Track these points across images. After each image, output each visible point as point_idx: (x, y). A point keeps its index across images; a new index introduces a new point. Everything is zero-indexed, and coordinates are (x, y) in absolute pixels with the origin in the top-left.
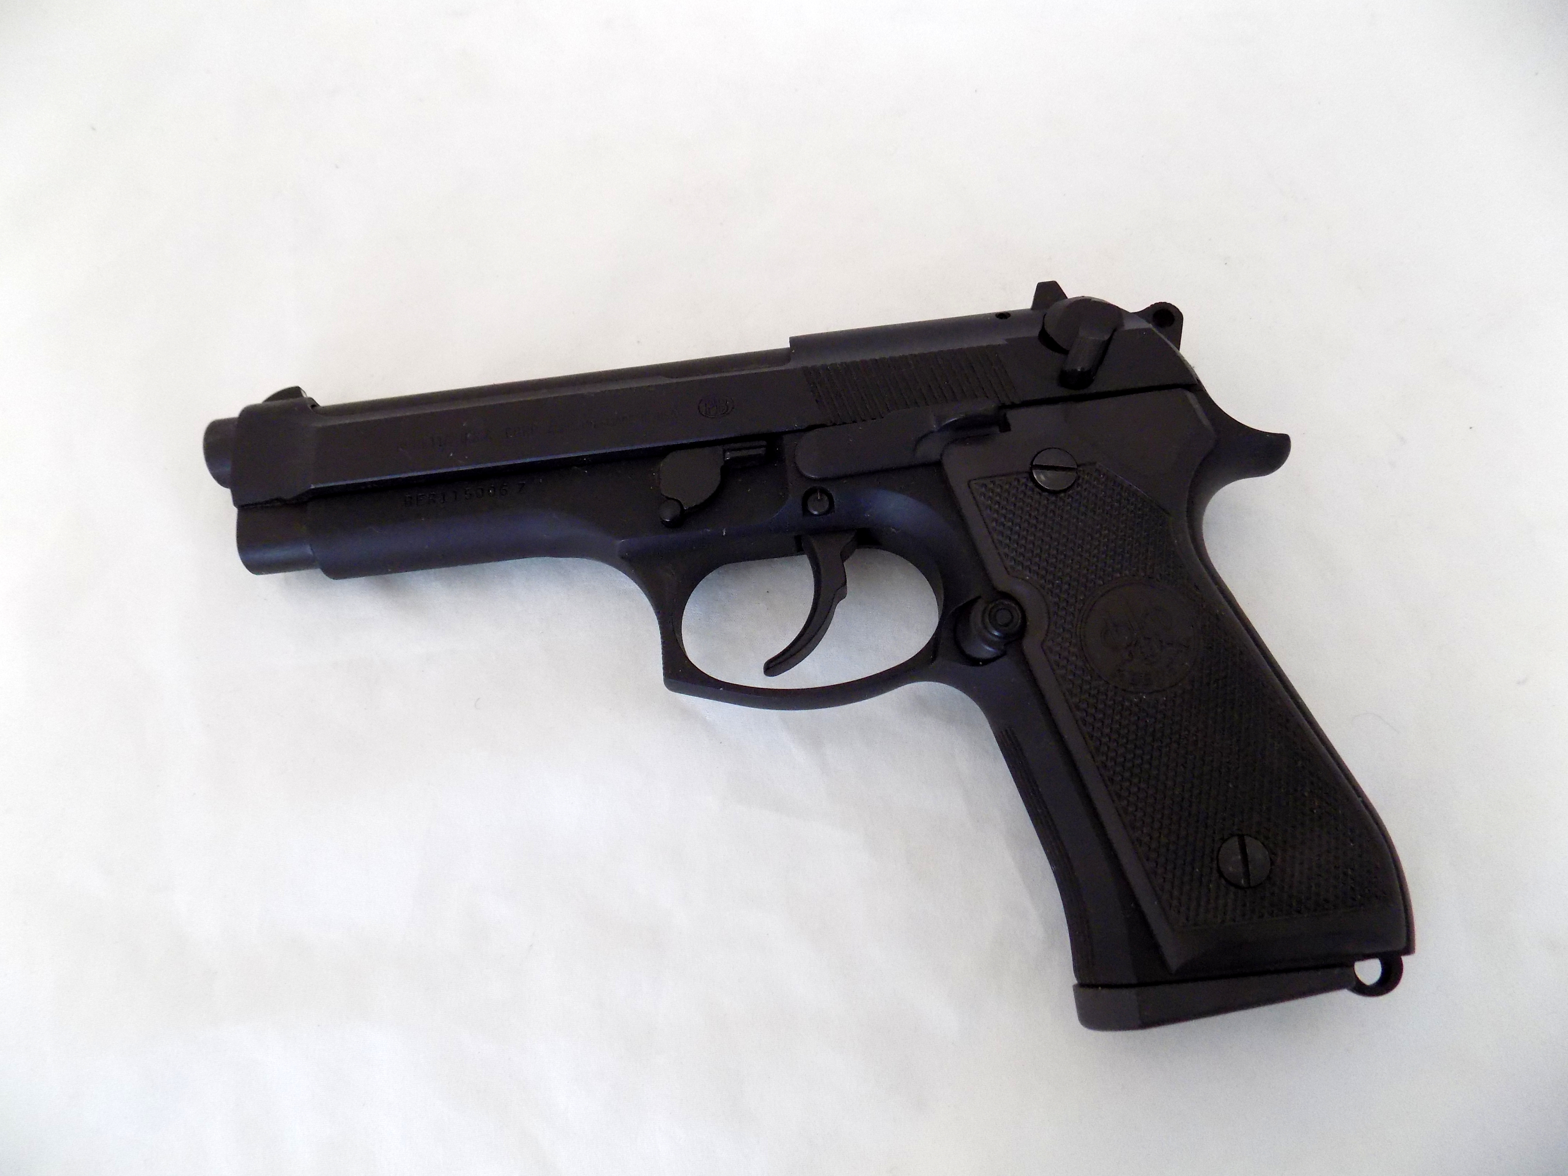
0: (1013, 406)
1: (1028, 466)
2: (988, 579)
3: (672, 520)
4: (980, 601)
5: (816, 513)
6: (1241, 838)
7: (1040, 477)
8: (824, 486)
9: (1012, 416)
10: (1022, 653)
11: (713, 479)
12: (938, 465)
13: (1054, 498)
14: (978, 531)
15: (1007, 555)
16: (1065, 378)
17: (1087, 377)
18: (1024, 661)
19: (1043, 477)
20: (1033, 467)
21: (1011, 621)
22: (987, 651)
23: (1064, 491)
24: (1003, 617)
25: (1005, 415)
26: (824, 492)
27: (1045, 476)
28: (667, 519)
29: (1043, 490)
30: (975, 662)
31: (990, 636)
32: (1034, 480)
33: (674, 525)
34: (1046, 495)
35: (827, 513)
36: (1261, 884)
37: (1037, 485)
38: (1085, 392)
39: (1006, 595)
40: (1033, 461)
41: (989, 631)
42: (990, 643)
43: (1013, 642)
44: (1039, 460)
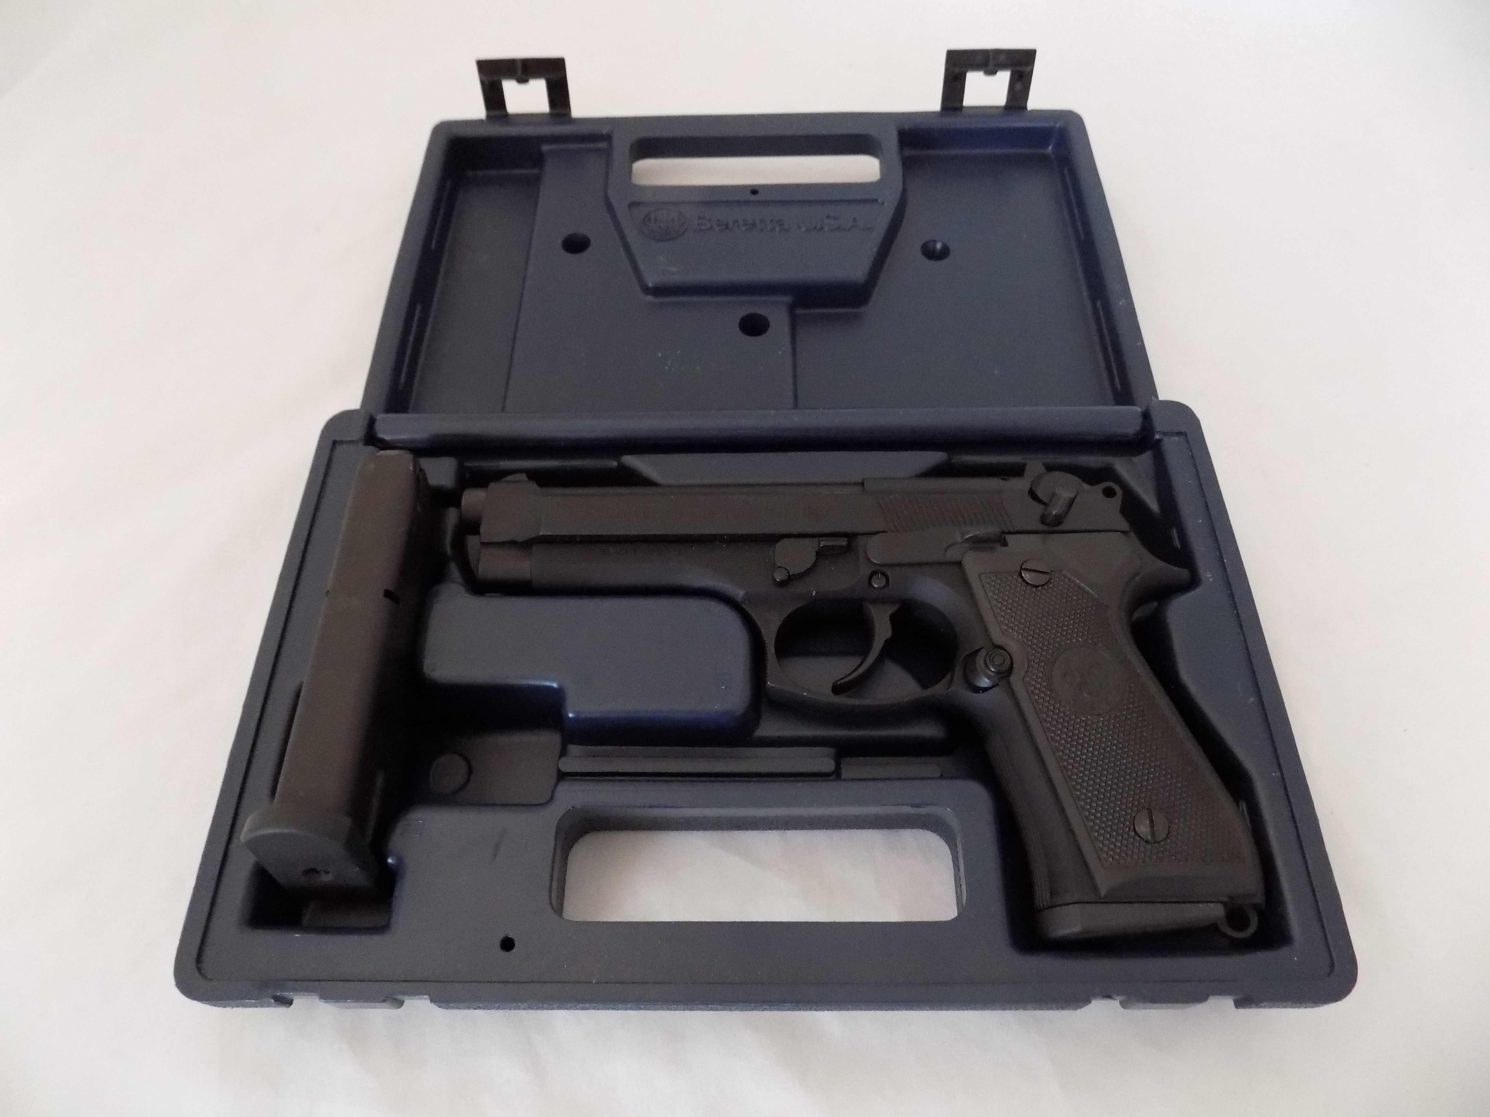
0: (1010, 533)
1: (1019, 568)
2: (989, 637)
3: (781, 581)
4: (983, 650)
5: (876, 586)
6: (1150, 812)
7: (1026, 576)
8: (884, 569)
9: (1009, 538)
10: (1009, 683)
11: (811, 557)
12: (959, 564)
13: (1034, 590)
14: (984, 605)
15: (1002, 622)
16: (1043, 520)
17: (1059, 520)
18: (1013, 694)
19: (1028, 576)
20: (1022, 569)
21: (1003, 663)
22: (985, 682)
23: (1043, 585)
24: (998, 660)
25: (1005, 537)
26: (883, 574)
27: (1030, 575)
28: (778, 580)
29: (1027, 583)
30: (977, 690)
31: (988, 672)
32: (1022, 577)
33: (783, 584)
34: (1030, 587)
35: (884, 587)
36: (1162, 841)
37: (1024, 581)
38: (1057, 528)
39: (1000, 647)
40: (1022, 566)
41: (988, 668)
42: (989, 677)
43: (1005, 675)
44: (1027, 566)
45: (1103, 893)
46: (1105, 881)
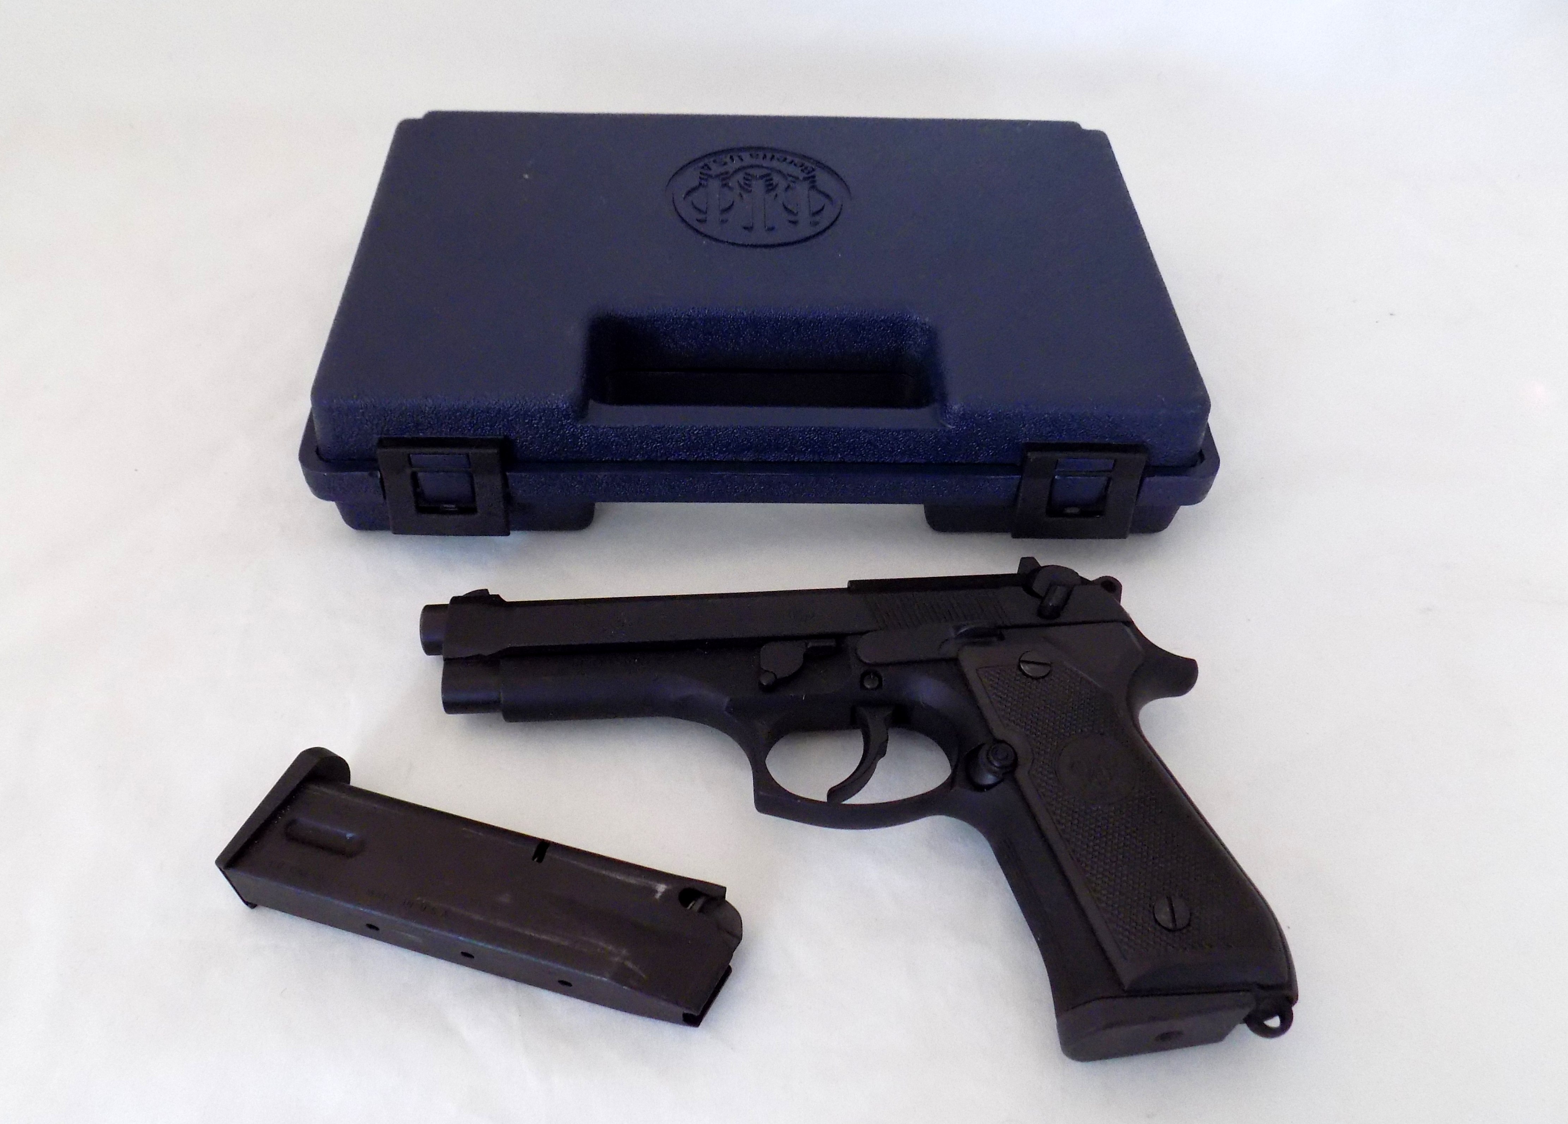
0: (1006, 628)
1: (1018, 660)
2: (990, 732)
3: (768, 685)
4: (985, 744)
5: (868, 687)
6: (1170, 900)
7: (1025, 668)
8: (876, 669)
9: (1006, 633)
10: (1016, 779)
11: (799, 660)
12: (955, 661)
13: (1035, 682)
14: (983, 701)
15: (1003, 716)
16: (1040, 613)
17: (1057, 611)
18: (1018, 789)
19: (1027, 668)
20: (1020, 661)
21: (1007, 758)
22: (989, 779)
23: (1043, 677)
24: (1001, 755)
25: (1001, 632)
26: (875, 674)
27: (1029, 667)
28: (765, 684)
29: (1028, 676)
30: (980, 788)
31: (993, 767)
32: (1020, 669)
33: (769, 689)
34: (1030, 679)
35: (876, 689)
36: (1184, 928)
37: (1024, 673)
38: (1054, 622)
39: (1003, 742)
40: (1020, 658)
41: (993, 764)
42: (994, 773)
43: (1009, 771)
44: (1025, 658)
45: (1126, 988)
46: (1128, 973)
